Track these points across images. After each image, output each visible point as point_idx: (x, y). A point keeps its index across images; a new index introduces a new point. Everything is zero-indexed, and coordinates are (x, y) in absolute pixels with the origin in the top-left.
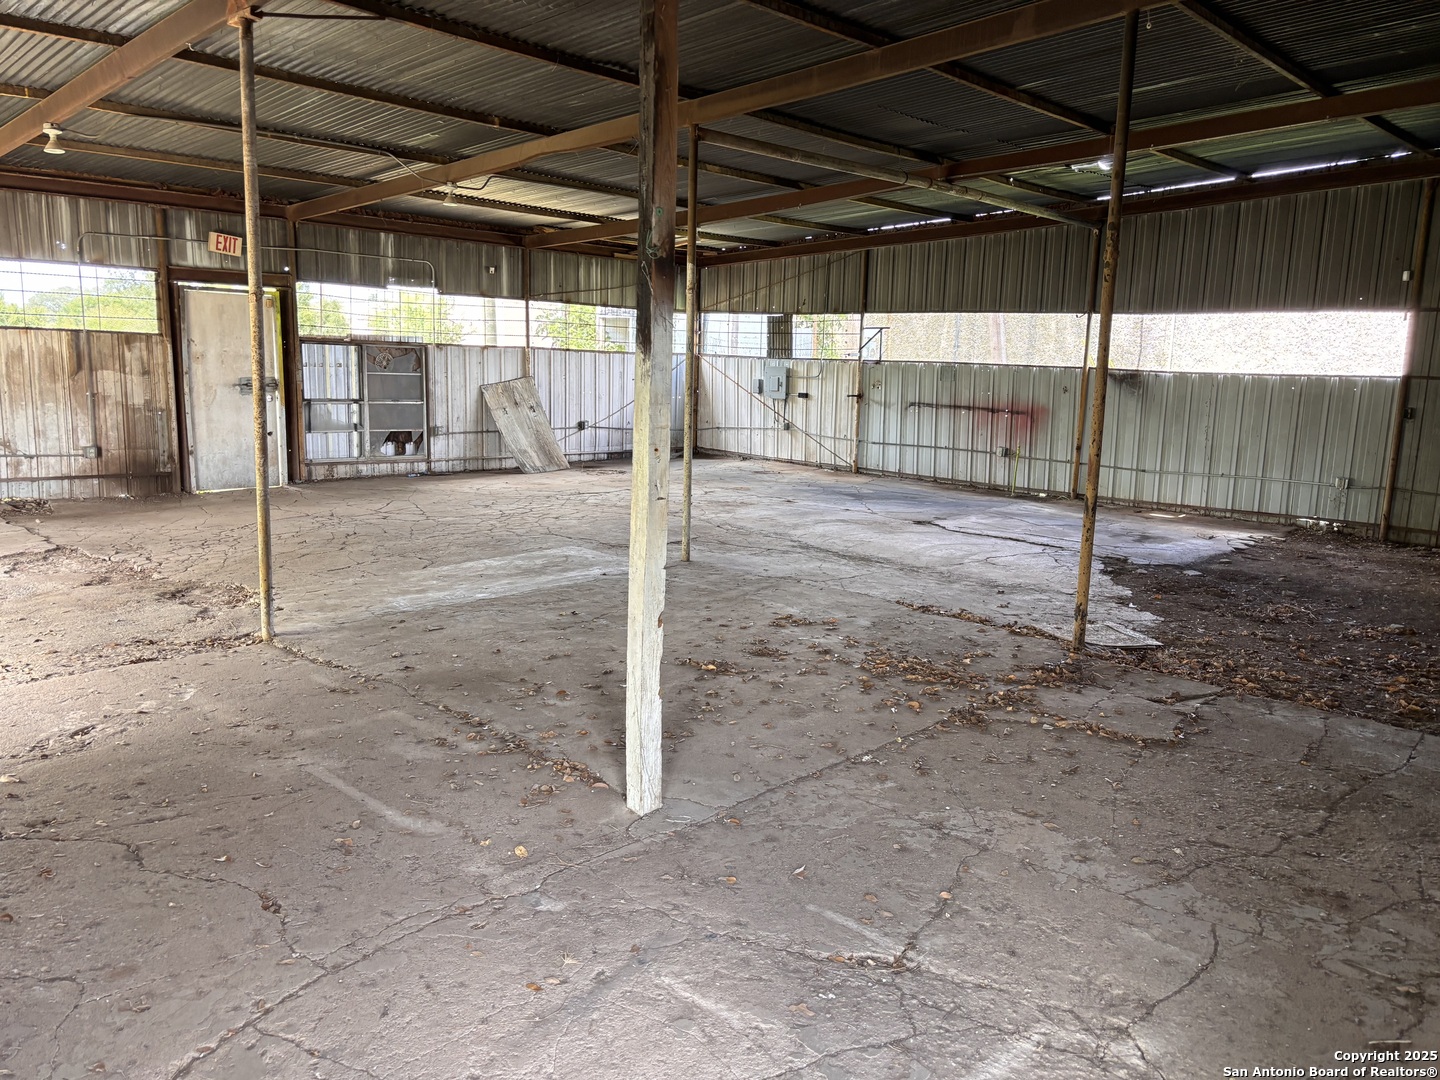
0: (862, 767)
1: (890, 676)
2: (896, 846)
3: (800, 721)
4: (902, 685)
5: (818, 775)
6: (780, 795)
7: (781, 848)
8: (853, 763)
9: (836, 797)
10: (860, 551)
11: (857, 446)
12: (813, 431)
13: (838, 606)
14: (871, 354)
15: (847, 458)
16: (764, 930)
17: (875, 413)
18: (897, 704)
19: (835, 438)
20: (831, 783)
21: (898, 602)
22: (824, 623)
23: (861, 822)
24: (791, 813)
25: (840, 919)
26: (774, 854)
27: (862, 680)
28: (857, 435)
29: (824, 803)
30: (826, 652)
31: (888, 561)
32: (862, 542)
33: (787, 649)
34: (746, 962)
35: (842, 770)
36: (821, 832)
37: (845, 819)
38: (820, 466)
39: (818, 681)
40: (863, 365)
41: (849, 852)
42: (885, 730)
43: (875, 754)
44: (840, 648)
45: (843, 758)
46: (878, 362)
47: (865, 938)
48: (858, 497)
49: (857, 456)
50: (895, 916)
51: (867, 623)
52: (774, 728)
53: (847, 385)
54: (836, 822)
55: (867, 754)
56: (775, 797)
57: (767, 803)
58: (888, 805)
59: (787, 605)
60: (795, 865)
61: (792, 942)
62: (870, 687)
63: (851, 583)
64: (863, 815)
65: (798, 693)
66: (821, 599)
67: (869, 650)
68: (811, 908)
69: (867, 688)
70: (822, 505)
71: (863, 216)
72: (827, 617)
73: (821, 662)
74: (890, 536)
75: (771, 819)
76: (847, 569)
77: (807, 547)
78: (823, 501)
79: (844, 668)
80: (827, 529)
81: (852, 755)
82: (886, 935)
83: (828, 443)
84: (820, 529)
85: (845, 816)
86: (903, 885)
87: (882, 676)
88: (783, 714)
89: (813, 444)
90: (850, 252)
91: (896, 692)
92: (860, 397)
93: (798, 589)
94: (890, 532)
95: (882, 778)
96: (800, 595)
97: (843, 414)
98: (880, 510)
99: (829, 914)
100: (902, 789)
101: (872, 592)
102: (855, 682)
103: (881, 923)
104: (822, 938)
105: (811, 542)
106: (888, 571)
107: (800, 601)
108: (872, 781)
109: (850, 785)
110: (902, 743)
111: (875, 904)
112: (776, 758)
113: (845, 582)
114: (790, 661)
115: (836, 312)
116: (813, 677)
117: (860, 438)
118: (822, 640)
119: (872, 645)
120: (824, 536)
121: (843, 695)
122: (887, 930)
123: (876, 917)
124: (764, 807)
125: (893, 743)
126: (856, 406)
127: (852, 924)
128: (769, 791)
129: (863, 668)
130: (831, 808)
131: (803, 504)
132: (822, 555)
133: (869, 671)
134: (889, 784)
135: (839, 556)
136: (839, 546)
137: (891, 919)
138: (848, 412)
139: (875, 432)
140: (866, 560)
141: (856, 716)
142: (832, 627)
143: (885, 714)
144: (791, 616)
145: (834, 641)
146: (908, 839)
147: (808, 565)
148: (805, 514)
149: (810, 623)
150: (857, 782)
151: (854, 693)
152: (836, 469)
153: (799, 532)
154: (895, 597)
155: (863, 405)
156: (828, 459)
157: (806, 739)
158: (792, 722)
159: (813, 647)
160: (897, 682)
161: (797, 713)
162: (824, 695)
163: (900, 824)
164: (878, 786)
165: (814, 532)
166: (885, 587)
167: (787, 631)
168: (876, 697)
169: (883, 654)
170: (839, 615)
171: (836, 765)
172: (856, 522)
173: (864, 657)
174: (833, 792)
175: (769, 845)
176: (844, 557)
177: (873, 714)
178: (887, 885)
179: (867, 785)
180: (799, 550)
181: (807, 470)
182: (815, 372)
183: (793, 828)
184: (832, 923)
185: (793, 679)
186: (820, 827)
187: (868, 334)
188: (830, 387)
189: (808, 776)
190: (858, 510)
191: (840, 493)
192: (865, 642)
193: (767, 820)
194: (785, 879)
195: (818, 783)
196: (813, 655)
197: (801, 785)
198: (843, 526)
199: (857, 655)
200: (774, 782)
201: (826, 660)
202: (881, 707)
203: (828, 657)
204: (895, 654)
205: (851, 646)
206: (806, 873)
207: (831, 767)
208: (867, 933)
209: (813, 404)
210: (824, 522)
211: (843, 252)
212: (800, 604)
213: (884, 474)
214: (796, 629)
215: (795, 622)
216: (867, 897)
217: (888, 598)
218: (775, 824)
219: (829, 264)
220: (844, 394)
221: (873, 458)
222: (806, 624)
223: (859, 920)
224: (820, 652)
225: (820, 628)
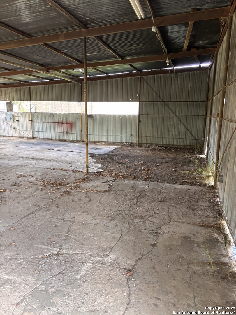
0: (43, 209)
1: (48, 186)
2: (54, 226)
3: (27, 200)
4: (50, 188)
5: (33, 213)
6: (24, 219)
7: (26, 232)
8: (41, 208)
9: (38, 217)
10: (36, 157)
11: (32, 132)
12: (21, 129)
13: (33, 171)
14: (33, 111)
15: (30, 135)
16: (24, 254)
17: (36, 125)
18: (50, 192)
19: (27, 131)
20: (36, 214)
21: (47, 168)
22: (30, 176)
23: (45, 222)
24: (27, 223)
25: (43, 247)
26: (24, 235)
27: (41, 188)
28: (32, 130)
29: (35, 219)
30: (31, 183)
31: (43, 159)
32: (36, 155)
33: (21, 183)
34: (20, 264)
35: (39, 210)
36: (36, 226)
37: (41, 222)
38: (24, 138)
39: (30, 190)
40: (32, 114)
41: (43, 230)
42: (48, 199)
43: (46, 205)
44: (34, 181)
45: (39, 207)
46: (35, 113)
47: (50, 250)
48: (34, 144)
49: (32, 135)
50: (56, 242)
51: (40, 174)
52: (20, 203)
53: (28, 118)
54: (39, 223)
55: (44, 205)
56: (23, 220)
57: (21, 222)
58: (51, 216)
59: (20, 172)
60: (30, 236)
61: (32, 255)
62: (43, 189)
63: (35, 165)
64: (45, 220)
65: (25, 194)
66: (28, 170)
67: (42, 180)
68: (35, 245)
69: (42, 190)
70: (25, 147)
71: (28, 79)
72: (30, 174)
73: (30, 185)
74: (43, 153)
75: (22, 226)
76: (34, 162)
77: (23, 157)
78: (26, 146)
79: (37, 186)
80: (27, 152)
81: (41, 206)
82: (55, 247)
83: (25, 132)
84: (25, 153)
85: (41, 221)
86: (57, 235)
87: (45, 186)
88: (22, 199)
89: (21, 132)
90: (25, 87)
91: (49, 190)
92: (32, 121)
93: (22, 168)
94: (43, 152)
95: (49, 210)
96: (23, 169)
97: (28, 125)
98: (40, 147)
99: (40, 246)
100: (54, 212)
101: (41, 167)
102: (39, 189)
103: (53, 245)
104: (39, 252)
105: (24, 156)
106: (44, 161)
107: (23, 171)
108: (46, 211)
109: (41, 214)
110: (52, 201)
111: (51, 241)
112: (22, 211)
113: (34, 165)
114: (22, 186)
115: (23, 101)
116: (29, 189)
117: (33, 130)
118: (30, 180)
119: (42, 179)
120: (27, 154)
121: (37, 192)
122: (54, 246)
123: (51, 244)
124: (20, 223)
125: (50, 202)
126: (31, 123)
127: (46, 247)
128: (21, 219)
129: (41, 185)
130: (37, 220)
131: (20, 147)
132: (27, 159)
133: (42, 185)
134: (51, 211)
135: (31, 159)
136: (31, 156)
137: (55, 243)
138: (29, 125)
139: (36, 129)
140: (38, 159)
141: (41, 197)
142: (32, 176)
143: (47, 195)
144: (21, 175)
145: (33, 179)
146: (56, 223)
147: (24, 162)
148: (21, 149)
149: (26, 176)
150: (43, 212)
151: (39, 191)
152: (28, 138)
153: (20, 154)
154: (46, 167)
155: (32, 123)
156: (25, 136)
157: (29, 204)
158: (25, 201)
159: (28, 182)
160: (49, 187)
161: (26, 198)
162: (32, 193)
163: (54, 220)
164: (48, 213)
165: (24, 154)
166: (44, 165)
167: (21, 179)
168: (45, 191)
169: (45, 181)
170: (33, 173)
171: (37, 209)
172: (34, 150)
173: (40, 182)
174: (37, 216)
175: (23, 233)
176: (32, 159)
177: (44, 196)
178: (53, 236)
179: (45, 213)
180: (21, 158)
181: (20, 139)
182: (20, 115)
183: (28, 227)
184: (41, 248)
185: (23, 190)
186: (35, 225)
187: (32, 106)
188: (24, 119)
189: (31, 213)
190: (34, 147)
191: (29, 144)
192: (40, 179)
193: (21, 226)
194: (28, 240)
195: (33, 215)
196: (28, 184)
197: (29, 216)
198: (31, 152)
199: (39, 182)
200: (22, 216)
201: (31, 185)
202: (46, 194)
203: (32, 184)
204: (48, 180)
205: (37, 180)
206: (33, 237)
207: (36, 210)
208: (50, 248)
209: (20, 123)
210: (26, 151)
211: (23, 87)
212: (23, 172)
213: (39, 139)
214: (23, 178)
215: (22, 176)
216: (49, 239)
217: (45, 168)
218: (23, 227)
219: (20, 89)
220: (27, 120)
221: (36, 135)
222: (25, 176)
223: (48, 246)
224: (30, 183)
225: (29, 177)
